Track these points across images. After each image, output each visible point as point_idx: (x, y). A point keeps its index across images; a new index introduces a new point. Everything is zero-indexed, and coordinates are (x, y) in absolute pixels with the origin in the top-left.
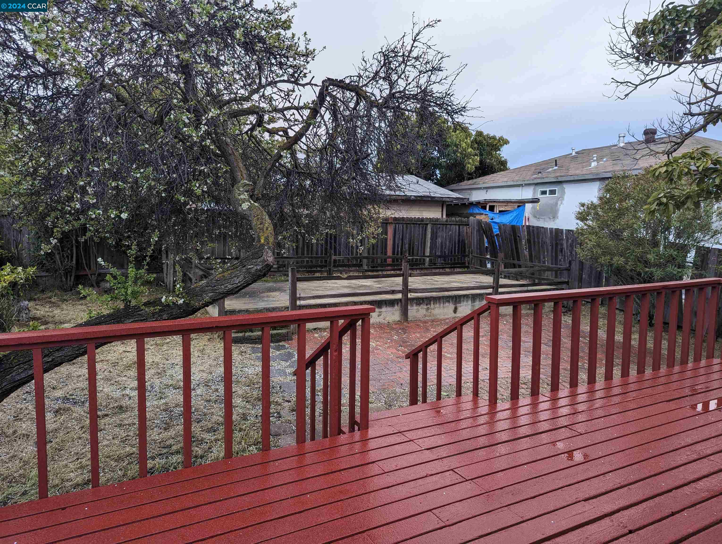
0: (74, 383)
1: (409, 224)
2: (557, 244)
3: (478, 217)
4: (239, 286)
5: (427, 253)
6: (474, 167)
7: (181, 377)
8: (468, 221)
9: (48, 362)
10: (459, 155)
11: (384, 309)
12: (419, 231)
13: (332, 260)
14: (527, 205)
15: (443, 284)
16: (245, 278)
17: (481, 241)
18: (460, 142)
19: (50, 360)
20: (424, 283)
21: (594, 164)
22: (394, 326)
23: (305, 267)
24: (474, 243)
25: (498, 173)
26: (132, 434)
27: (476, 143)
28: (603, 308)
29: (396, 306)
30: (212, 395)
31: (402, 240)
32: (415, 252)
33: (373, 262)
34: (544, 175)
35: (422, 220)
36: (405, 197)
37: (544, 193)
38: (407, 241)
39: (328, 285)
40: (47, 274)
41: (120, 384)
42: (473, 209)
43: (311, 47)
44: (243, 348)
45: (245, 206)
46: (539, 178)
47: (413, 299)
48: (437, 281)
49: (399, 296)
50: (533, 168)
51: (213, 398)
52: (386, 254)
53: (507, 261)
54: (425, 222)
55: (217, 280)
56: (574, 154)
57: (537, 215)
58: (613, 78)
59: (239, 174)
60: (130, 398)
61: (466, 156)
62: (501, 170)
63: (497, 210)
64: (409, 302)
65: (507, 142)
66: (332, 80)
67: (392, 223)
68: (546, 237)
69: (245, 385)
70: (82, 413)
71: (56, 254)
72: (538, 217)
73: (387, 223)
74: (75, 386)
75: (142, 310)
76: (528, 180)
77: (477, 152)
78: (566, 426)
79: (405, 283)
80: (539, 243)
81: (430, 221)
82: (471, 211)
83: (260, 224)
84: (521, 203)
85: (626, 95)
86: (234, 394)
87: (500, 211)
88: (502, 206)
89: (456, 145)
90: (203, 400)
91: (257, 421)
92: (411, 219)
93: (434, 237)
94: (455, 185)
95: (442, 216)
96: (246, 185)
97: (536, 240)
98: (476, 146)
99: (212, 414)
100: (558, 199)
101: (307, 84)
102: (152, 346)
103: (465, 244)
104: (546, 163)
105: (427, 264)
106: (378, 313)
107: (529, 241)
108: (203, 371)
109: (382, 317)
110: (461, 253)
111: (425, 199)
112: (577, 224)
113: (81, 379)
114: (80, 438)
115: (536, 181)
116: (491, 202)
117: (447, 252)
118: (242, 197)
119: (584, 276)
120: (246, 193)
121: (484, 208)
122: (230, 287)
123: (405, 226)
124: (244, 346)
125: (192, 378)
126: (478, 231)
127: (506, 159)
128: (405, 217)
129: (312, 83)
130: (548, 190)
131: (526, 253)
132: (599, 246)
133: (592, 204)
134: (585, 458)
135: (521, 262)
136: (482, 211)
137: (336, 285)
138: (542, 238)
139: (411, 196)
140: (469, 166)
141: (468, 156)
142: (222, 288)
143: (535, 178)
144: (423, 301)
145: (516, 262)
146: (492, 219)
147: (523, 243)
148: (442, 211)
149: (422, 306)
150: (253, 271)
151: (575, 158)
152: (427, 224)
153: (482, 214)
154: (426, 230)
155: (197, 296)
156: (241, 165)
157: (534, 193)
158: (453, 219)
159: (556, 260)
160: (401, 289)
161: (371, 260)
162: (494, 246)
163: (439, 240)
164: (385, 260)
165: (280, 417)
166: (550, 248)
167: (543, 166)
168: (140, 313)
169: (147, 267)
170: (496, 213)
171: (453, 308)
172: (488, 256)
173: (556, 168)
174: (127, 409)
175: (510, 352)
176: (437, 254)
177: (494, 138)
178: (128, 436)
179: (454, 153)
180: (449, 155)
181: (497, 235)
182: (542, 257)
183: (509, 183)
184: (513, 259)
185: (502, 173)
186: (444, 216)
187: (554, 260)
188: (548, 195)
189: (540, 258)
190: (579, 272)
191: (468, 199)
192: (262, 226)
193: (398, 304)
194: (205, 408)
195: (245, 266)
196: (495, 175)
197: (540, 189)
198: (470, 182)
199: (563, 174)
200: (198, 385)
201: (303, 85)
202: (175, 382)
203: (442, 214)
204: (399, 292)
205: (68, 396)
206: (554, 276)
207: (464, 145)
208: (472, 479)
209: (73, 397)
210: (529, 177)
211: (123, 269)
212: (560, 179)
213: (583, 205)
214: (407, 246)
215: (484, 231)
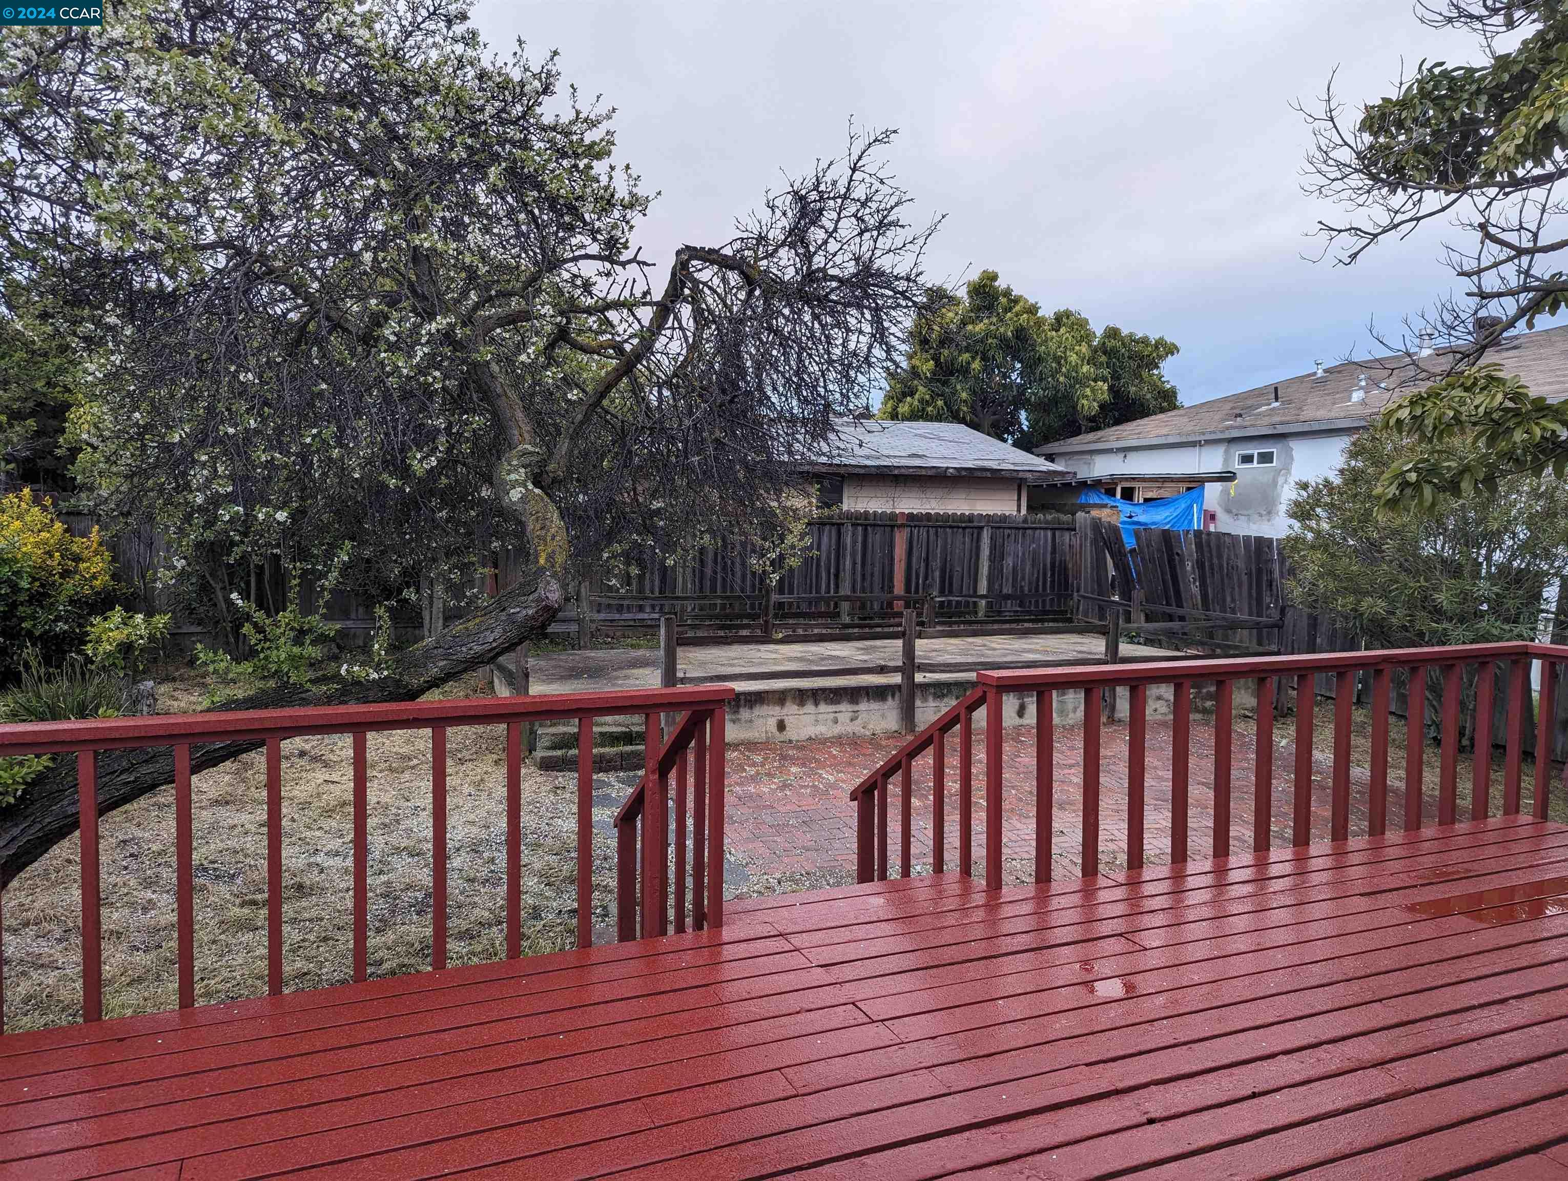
0: (222, 841)
1: (941, 527)
2: (1259, 571)
3: (1095, 513)
4: (495, 648)
5: (983, 588)
6: (1095, 404)
7: (429, 833)
8: (1074, 520)
9: (129, 782)
10: (1062, 379)
11: (863, 706)
12: (964, 543)
13: (772, 603)
14: (1207, 485)
15: (1005, 656)
16: (505, 631)
17: (1100, 564)
18: (1065, 353)
19: (132, 779)
20: (964, 653)
21: (1357, 396)
22: (884, 743)
23: (717, 617)
24: (1086, 568)
25: (1153, 417)
26: (312, 938)
27: (1105, 353)
28: (1360, 711)
29: (890, 698)
30: (481, 869)
31: (927, 560)
32: (955, 586)
33: (863, 607)
34: (1248, 420)
35: (971, 518)
36: (934, 471)
37: (1247, 459)
38: (936, 564)
39: (759, 654)
40: (199, 629)
41: (308, 844)
42: (1086, 495)
43: (640, 191)
44: (560, 779)
45: (515, 494)
46: (1236, 427)
47: (925, 687)
48: (994, 649)
49: (896, 679)
50: (1228, 406)
51: (484, 873)
52: (891, 592)
53: (1153, 607)
54: (975, 524)
55: (454, 637)
56: (1320, 373)
57: (1233, 507)
58: (1320, 222)
59: (516, 432)
60: (322, 871)
61: (1077, 381)
62: (1162, 410)
63: (1139, 497)
64: (918, 693)
65: (1172, 350)
66: (695, 248)
67: (902, 526)
68: (1236, 556)
69: (552, 852)
70: (228, 896)
71: (218, 589)
72: (1234, 511)
73: (892, 527)
74: (221, 845)
75: (308, 691)
76: (1211, 433)
77: (1106, 372)
78: (1121, 935)
79: (909, 652)
80: (1221, 567)
81: (988, 521)
82: (1083, 499)
83: (541, 529)
84: (1195, 483)
85: (1354, 256)
86: (523, 869)
87: (1146, 500)
88: (1150, 489)
89: (1058, 360)
90: (462, 878)
91: (559, 921)
92: (946, 518)
93: (997, 556)
94: (1057, 444)
95: (1019, 511)
96: (525, 453)
97: (1215, 561)
98: (1103, 359)
99: (474, 905)
100: (1278, 472)
101: (629, 262)
102: (381, 771)
103: (1066, 569)
104: (1258, 393)
105: (981, 614)
106: (850, 714)
107: (1200, 564)
108: (473, 823)
109: (859, 721)
110: (1059, 590)
111: (979, 474)
112: (1290, 527)
113: (236, 832)
114: (214, 942)
115: (1227, 435)
116: (1127, 479)
117: (1026, 589)
118: (513, 477)
119: (1318, 640)
120: (522, 470)
121: (1111, 493)
122: (477, 648)
123: (932, 531)
124: (564, 776)
125: (448, 836)
126: (1095, 542)
127: (1173, 387)
128: (933, 512)
129: (639, 258)
130: (1256, 453)
131: (1195, 589)
132: (1332, 573)
133: (1327, 483)
134: (1127, 992)
135: (1185, 611)
136: (1107, 500)
137: (774, 656)
138: (1229, 559)
139: (947, 468)
140: (1085, 402)
141: (1082, 381)
142: (464, 652)
143: (1228, 428)
144: (950, 692)
145: (1173, 609)
146: (1130, 517)
147: (1189, 568)
148: (1019, 499)
149: (946, 700)
150: (520, 617)
151: (1322, 381)
152: (982, 528)
153: (1105, 506)
154: (979, 539)
155: (415, 666)
156: (520, 415)
157: (1226, 461)
158: (1040, 516)
159: (1258, 606)
160: (900, 663)
161: (858, 603)
162: (1126, 575)
163: (1009, 562)
164: (890, 605)
165: (606, 915)
166: (1245, 578)
167: (1249, 402)
168: (303, 695)
169: (325, 611)
170: (1138, 504)
171: (1017, 707)
172: (1116, 598)
173: (1277, 404)
174: (312, 890)
175: (1124, 802)
176: (1005, 591)
177: (1145, 341)
178: (303, 941)
179: (1053, 377)
180: (1041, 380)
181: (1133, 551)
182: (1229, 599)
183: (1171, 440)
184: (1168, 604)
185: (1161, 416)
186: (1024, 511)
187: (1254, 603)
188: (1255, 464)
189: (1224, 600)
190: (1309, 633)
191: (1075, 473)
192: (544, 532)
193: (893, 696)
194: (462, 893)
195: (504, 609)
196: (1145, 421)
197: (1239, 451)
198: (1091, 436)
199: (1288, 418)
200: (458, 850)
201: (623, 264)
202: (412, 844)
203: (1019, 506)
204: (896, 669)
205: (205, 863)
206: (1255, 641)
207: (1073, 358)
208: (882, 1021)
209: (216, 865)
210: (1214, 424)
211: (349, 619)
212: (1280, 430)
213: (1304, 486)
214: (937, 574)
215: (1105, 543)
